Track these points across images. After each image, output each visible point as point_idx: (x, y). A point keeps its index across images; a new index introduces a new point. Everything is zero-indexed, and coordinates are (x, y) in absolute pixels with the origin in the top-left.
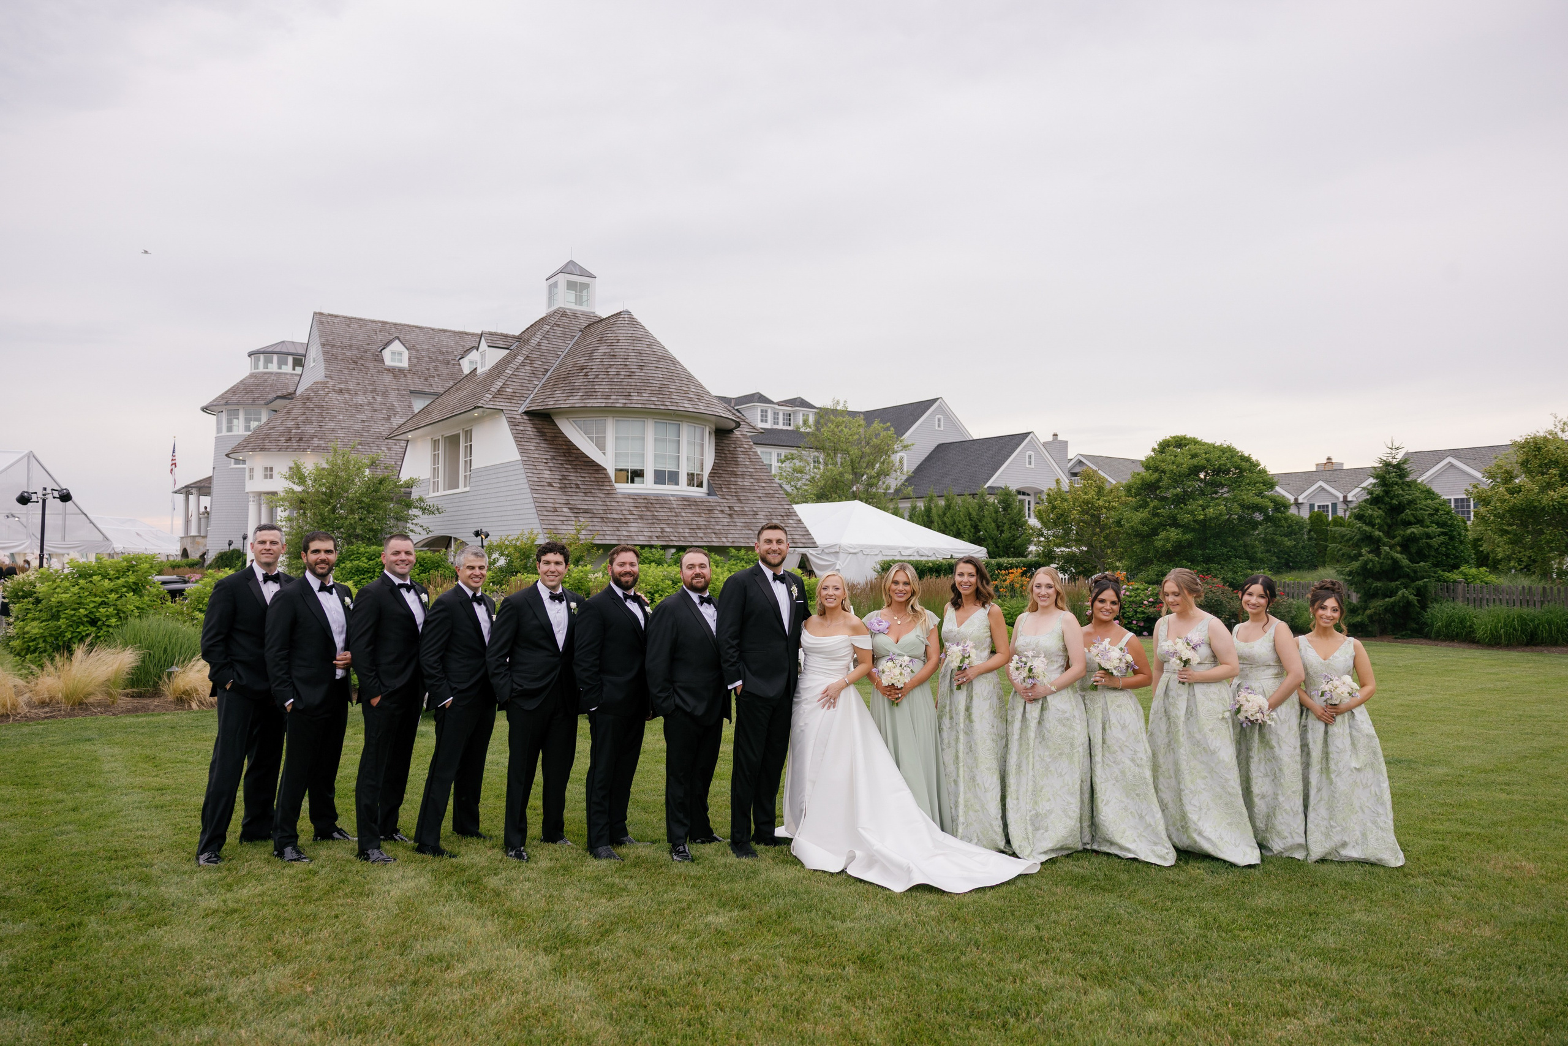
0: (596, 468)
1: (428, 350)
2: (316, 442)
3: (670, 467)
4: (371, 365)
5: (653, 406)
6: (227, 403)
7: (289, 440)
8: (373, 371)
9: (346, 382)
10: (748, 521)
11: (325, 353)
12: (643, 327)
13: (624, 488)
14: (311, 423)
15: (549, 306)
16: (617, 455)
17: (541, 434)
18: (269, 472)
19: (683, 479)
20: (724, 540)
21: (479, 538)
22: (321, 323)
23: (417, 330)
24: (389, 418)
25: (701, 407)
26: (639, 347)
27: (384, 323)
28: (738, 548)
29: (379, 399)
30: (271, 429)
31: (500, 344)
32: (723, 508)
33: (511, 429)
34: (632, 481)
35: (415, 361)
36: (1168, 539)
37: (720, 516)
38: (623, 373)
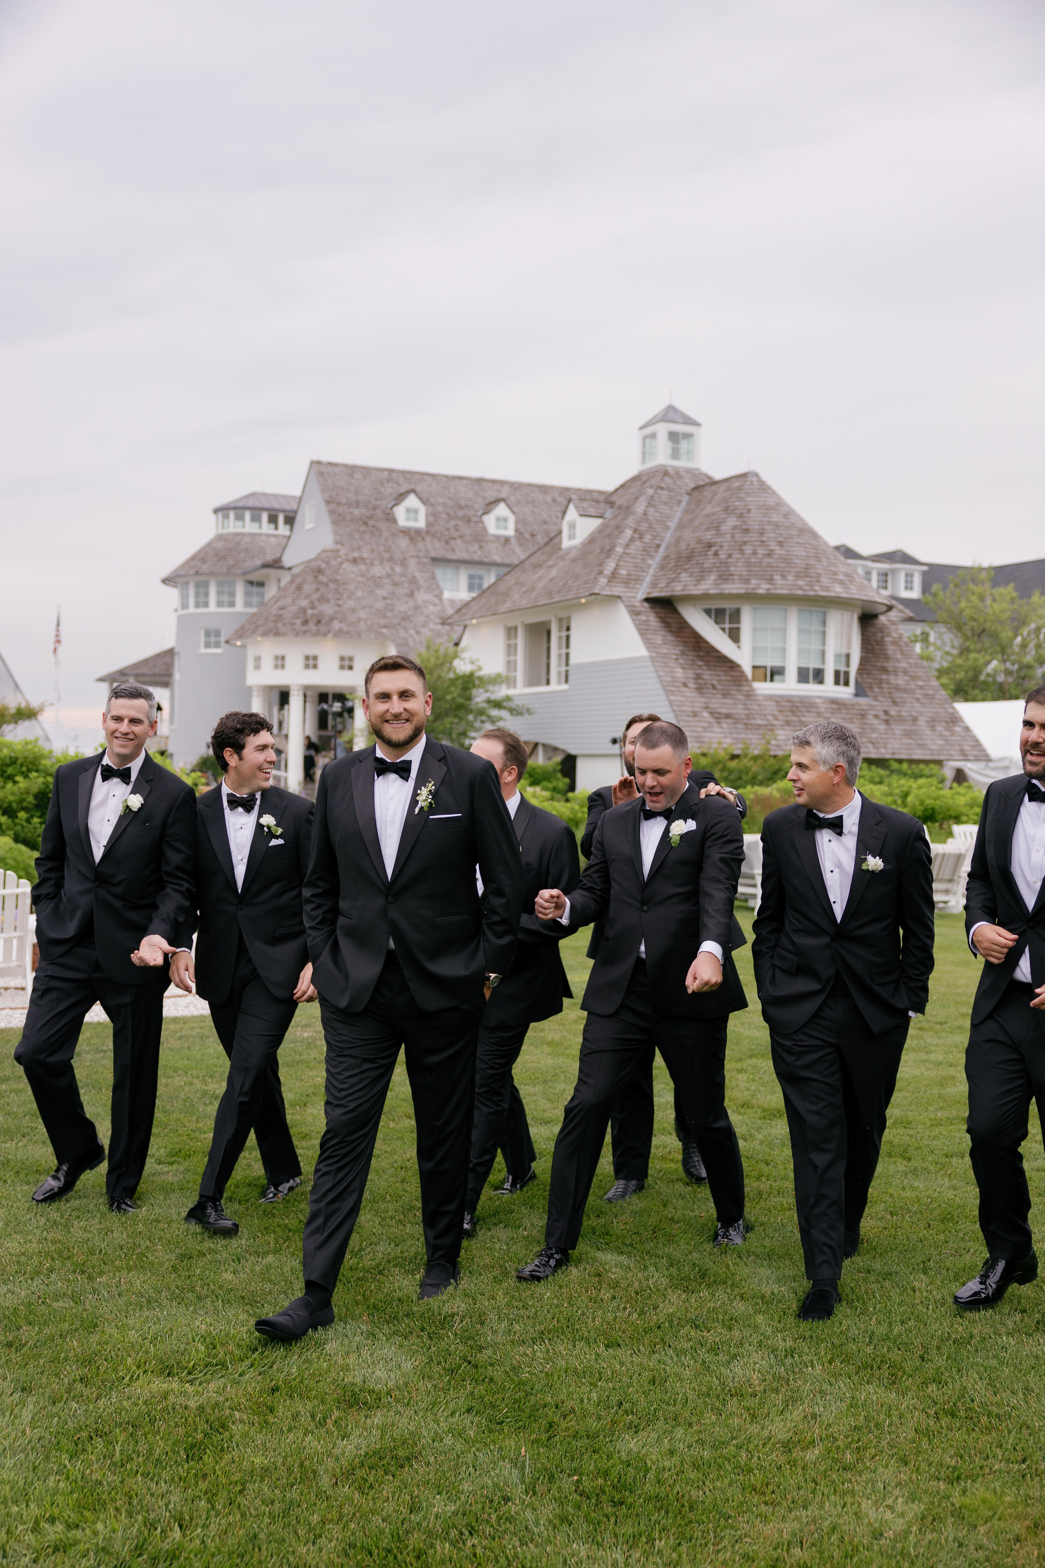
0: (729, 664)
1: (444, 504)
2: (336, 625)
3: (814, 664)
4: (383, 526)
5: (800, 592)
6: (197, 573)
7: (305, 622)
8: (386, 534)
9: (359, 549)
10: (907, 728)
11: (332, 512)
12: (774, 493)
13: (763, 688)
14: (327, 601)
15: (644, 461)
16: (755, 650)
17: (667, 625)
18: (280, 662)
19: (829, 676)
20: (883, 751)
21: (617, 746)
22: (321, 474)
23: (429, 479)
24: (411, 595)
25: (854, 592)
26: (775, 518)
27: (391, 471)
28: (900, 761)
29: (398, 569)
30: (281, 609)
31: (592, 511)
32: (876, 713)
33: (633, 620)
34: (772, 680)
35: (431, 519)
37: (875, 721)
38: (761, 551)
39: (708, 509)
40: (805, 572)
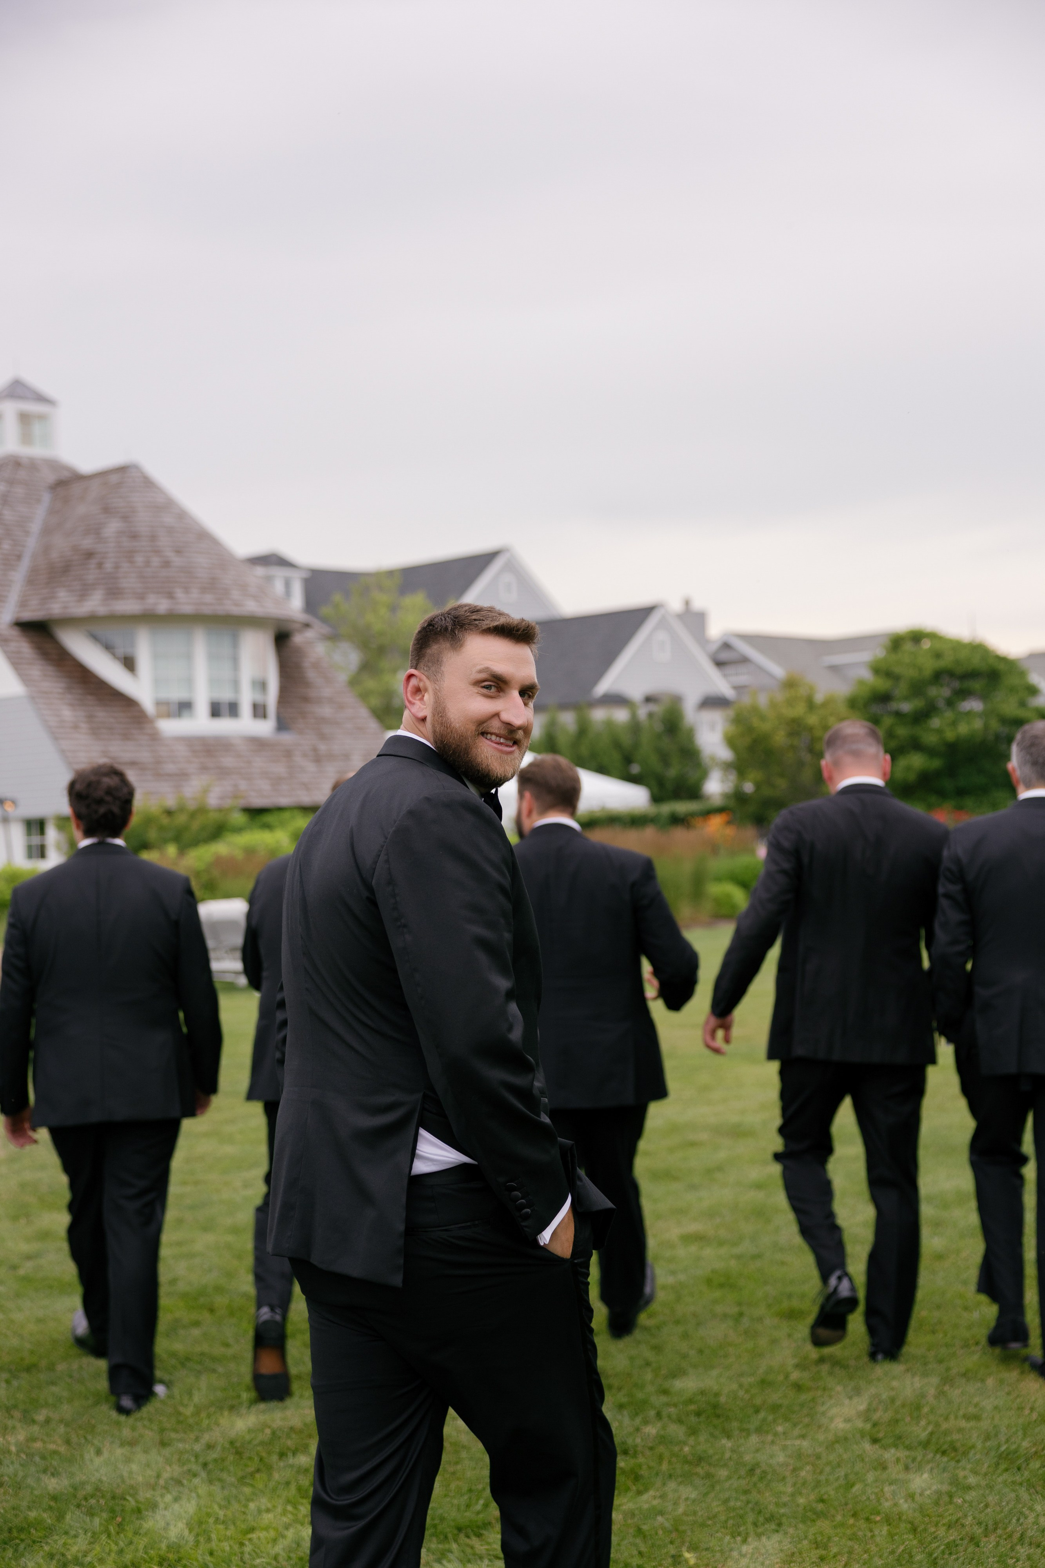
0: (124, 700)
3: (225, 695)
5: (208, 610)
13: (169, 727)
16: (156, 682)
17: (45, 657)
19: (246, 709)
25: (270, 609)
26: (168, 520)
32: (303, 750)
33: (3, 649)
34: (180, 717)
36: (908, 768)
37: (303, 761)
38: (156, 561)
39: (82, 509)
40: (212, 585)
